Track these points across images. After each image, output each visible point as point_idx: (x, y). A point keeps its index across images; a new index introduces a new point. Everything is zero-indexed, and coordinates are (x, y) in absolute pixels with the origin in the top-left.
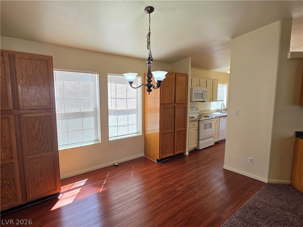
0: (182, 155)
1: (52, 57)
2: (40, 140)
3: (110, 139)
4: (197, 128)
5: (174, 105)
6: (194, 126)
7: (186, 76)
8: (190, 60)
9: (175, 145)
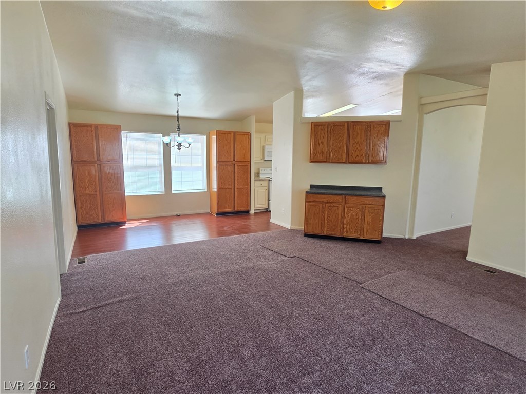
0: (247, 212)
1: (120, 126)
2: (113, 182)
3: (173, 192)
4: (267, 188)
5: (234, 162)
6: (262, 186)
7: (249, 135)
8: (253, 119)
9: (236, 201)
